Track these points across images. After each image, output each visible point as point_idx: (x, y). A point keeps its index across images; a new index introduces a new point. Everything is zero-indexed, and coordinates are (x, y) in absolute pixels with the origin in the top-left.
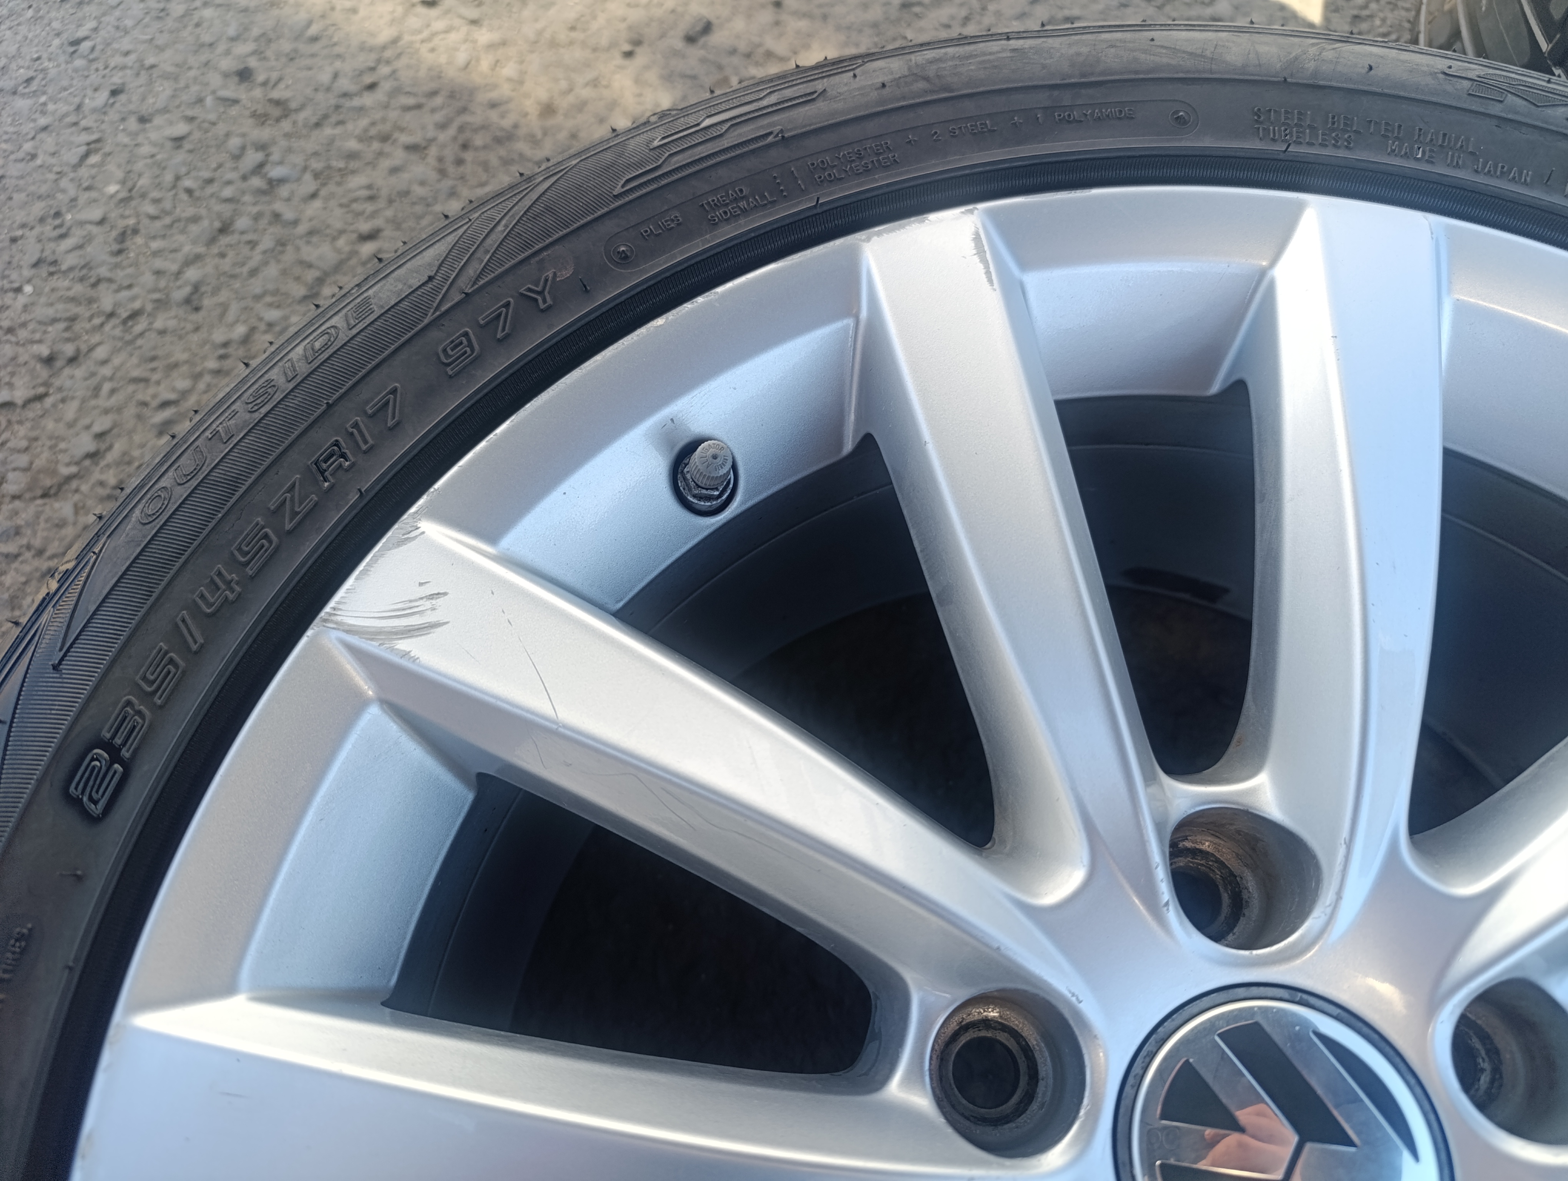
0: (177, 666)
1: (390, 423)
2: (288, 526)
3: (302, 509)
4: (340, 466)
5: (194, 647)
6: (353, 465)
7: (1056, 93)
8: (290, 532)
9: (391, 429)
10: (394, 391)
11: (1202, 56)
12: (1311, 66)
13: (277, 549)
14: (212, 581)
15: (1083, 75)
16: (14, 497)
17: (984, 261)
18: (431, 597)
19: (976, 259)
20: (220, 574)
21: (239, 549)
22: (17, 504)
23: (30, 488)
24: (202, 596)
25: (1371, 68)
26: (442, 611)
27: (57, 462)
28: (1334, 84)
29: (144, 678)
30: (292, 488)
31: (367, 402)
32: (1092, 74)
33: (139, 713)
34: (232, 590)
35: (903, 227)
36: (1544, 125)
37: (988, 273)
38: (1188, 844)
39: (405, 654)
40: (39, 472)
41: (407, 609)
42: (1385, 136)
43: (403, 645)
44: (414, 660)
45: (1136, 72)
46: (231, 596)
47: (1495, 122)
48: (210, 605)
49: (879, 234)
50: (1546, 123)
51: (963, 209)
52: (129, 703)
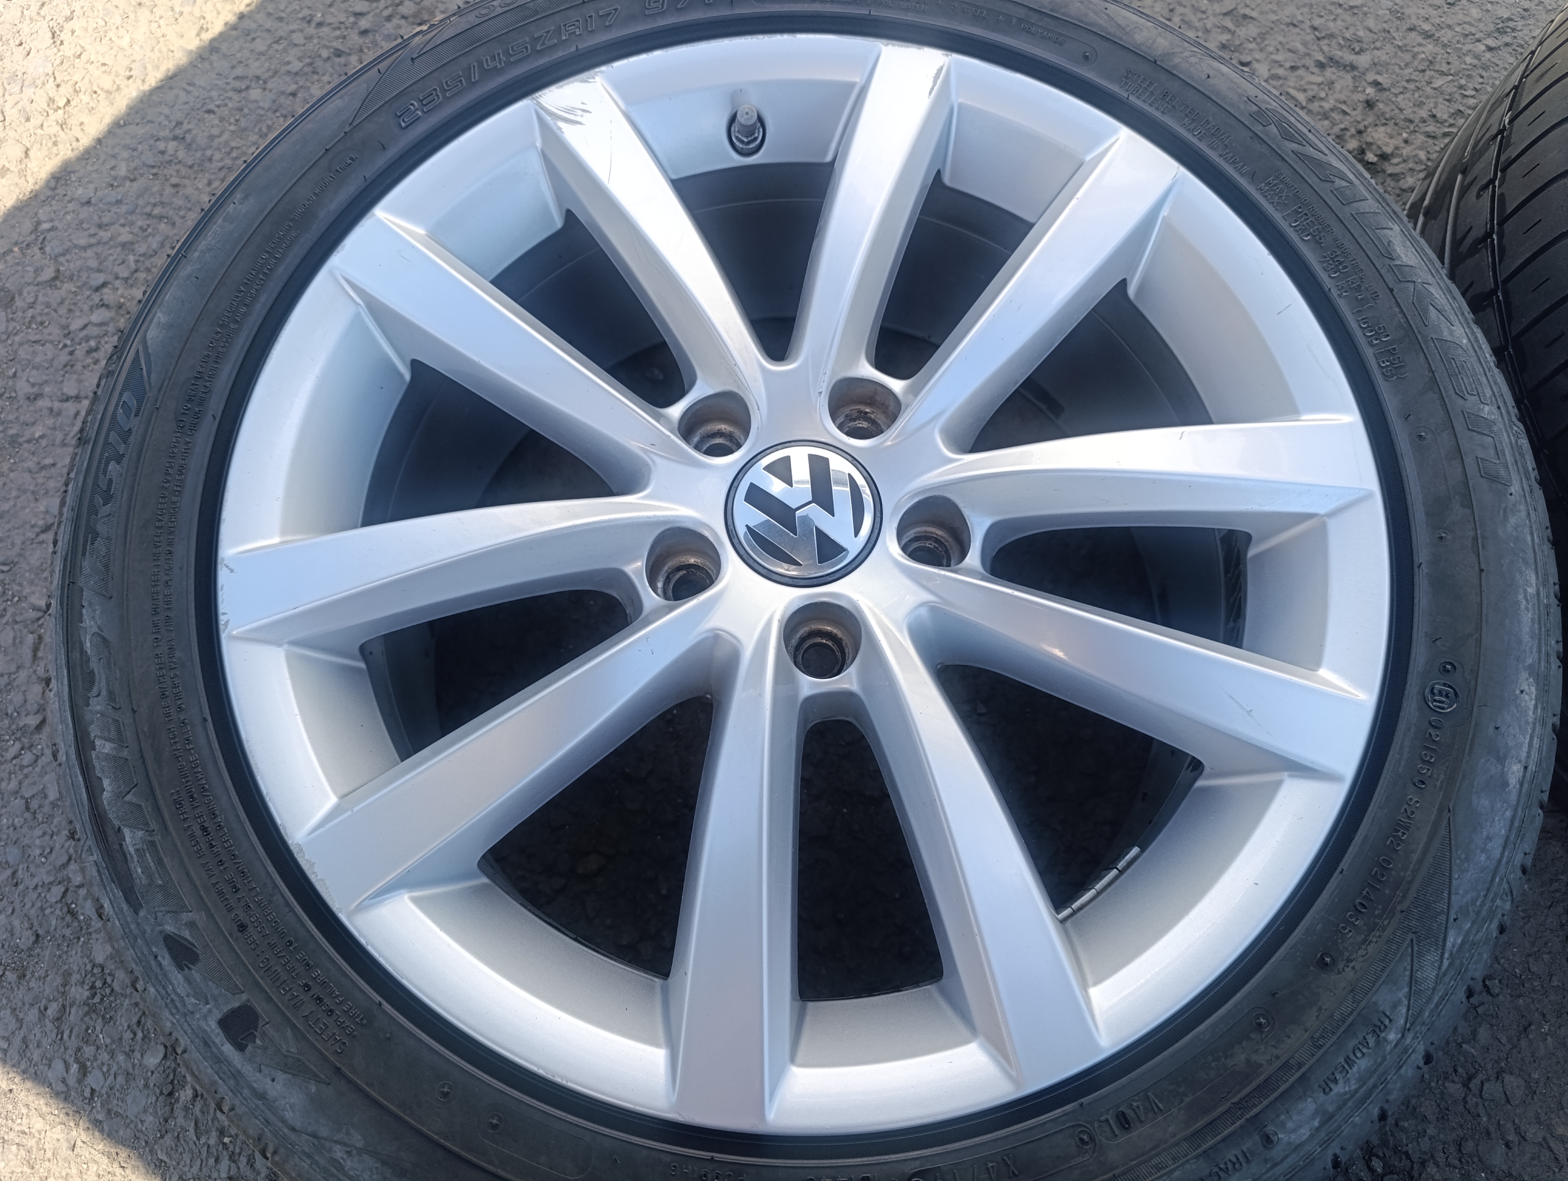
0: (462, 84)
1: (607, 24)
2: (538, 48)
3: (548, 43)
4: (574, 32)
5: (473, 80)
6: (580, 35)
7: (1031, 13)
8: (538, 51)
9: (606, 27)
10: (616, 10)
11: (1123, 29)
12: (1177, 60)
13: (528, 56)
14: (494, 56)
15: (1052, 10)
16: (404, 17)
17: (935, 83)
18: (583, 111)
19: (932, 79)
20: (499, 54)
21: (512, 48)
22: (403, 22)
23: (415, 16)
24: (487, 60)
25: (1209, 77)
26: (585, 118)
27: (437, 7)
28: (1181, 76)
29: (446, 83)
30: (548, 32)
31: (602, 9)
32: (1057, 12)
33: (438, 96)
34: (500, 63)
35: (908, 47)
36: (1276, 149)
37: (932, 89)
38: (873, 416)
39: (560, 129)
40: (424, 8)
41: (571, 111)
42: (1187, 116)
43: (561, 124)
44: (562, 132)
45: (1081, 21)
46: (499, 67)
47: (1251, 134)
48: (488, 65)
49: (893, 45)
50: (1279, 148)
51: (944, 52)
52: (435, 90)
